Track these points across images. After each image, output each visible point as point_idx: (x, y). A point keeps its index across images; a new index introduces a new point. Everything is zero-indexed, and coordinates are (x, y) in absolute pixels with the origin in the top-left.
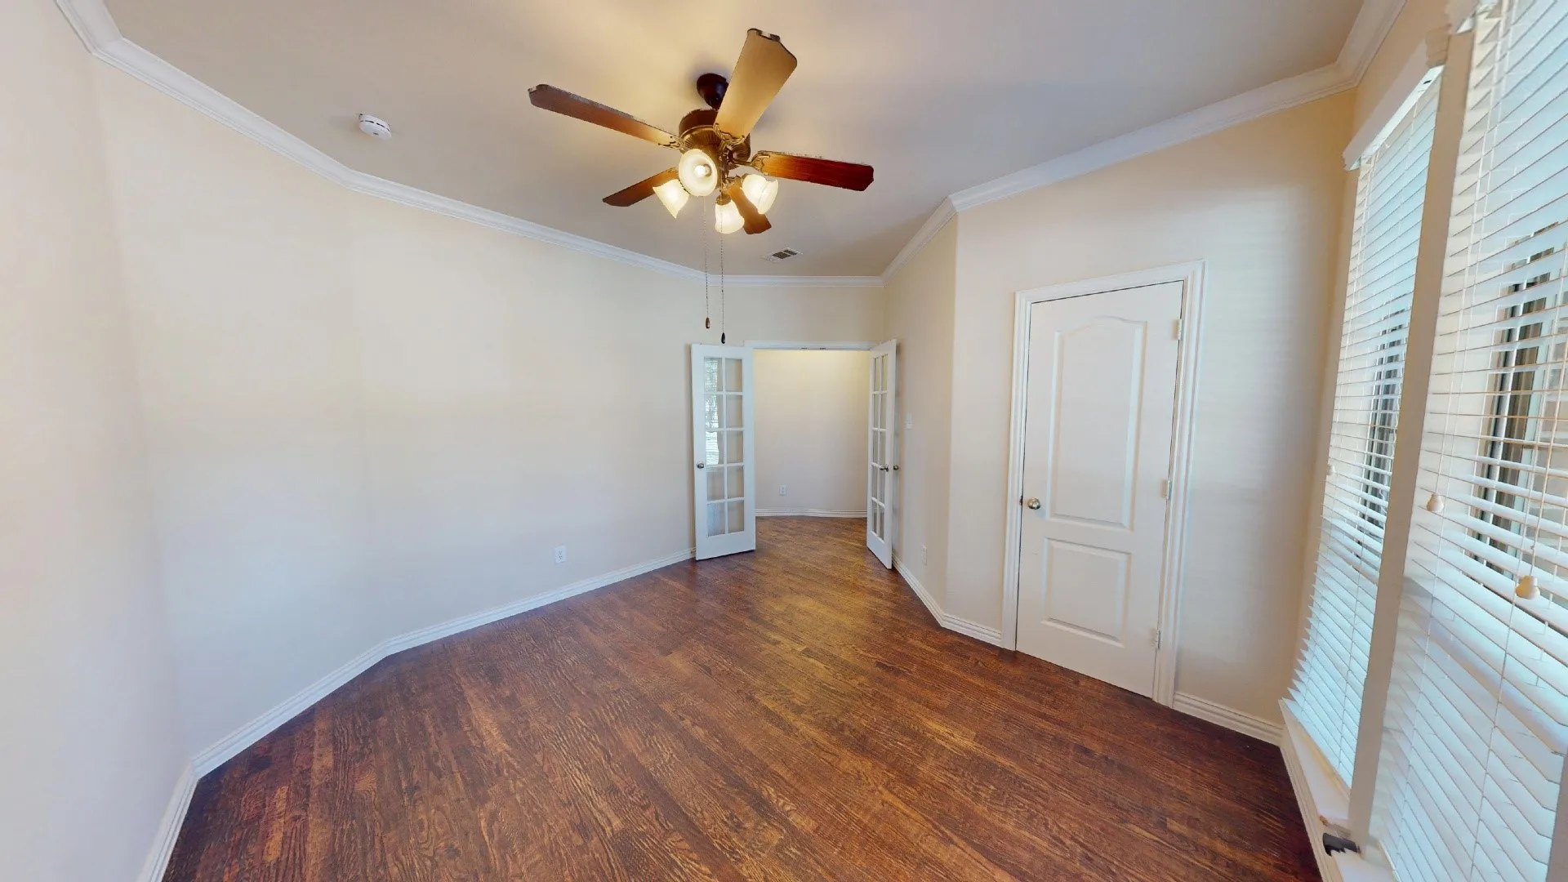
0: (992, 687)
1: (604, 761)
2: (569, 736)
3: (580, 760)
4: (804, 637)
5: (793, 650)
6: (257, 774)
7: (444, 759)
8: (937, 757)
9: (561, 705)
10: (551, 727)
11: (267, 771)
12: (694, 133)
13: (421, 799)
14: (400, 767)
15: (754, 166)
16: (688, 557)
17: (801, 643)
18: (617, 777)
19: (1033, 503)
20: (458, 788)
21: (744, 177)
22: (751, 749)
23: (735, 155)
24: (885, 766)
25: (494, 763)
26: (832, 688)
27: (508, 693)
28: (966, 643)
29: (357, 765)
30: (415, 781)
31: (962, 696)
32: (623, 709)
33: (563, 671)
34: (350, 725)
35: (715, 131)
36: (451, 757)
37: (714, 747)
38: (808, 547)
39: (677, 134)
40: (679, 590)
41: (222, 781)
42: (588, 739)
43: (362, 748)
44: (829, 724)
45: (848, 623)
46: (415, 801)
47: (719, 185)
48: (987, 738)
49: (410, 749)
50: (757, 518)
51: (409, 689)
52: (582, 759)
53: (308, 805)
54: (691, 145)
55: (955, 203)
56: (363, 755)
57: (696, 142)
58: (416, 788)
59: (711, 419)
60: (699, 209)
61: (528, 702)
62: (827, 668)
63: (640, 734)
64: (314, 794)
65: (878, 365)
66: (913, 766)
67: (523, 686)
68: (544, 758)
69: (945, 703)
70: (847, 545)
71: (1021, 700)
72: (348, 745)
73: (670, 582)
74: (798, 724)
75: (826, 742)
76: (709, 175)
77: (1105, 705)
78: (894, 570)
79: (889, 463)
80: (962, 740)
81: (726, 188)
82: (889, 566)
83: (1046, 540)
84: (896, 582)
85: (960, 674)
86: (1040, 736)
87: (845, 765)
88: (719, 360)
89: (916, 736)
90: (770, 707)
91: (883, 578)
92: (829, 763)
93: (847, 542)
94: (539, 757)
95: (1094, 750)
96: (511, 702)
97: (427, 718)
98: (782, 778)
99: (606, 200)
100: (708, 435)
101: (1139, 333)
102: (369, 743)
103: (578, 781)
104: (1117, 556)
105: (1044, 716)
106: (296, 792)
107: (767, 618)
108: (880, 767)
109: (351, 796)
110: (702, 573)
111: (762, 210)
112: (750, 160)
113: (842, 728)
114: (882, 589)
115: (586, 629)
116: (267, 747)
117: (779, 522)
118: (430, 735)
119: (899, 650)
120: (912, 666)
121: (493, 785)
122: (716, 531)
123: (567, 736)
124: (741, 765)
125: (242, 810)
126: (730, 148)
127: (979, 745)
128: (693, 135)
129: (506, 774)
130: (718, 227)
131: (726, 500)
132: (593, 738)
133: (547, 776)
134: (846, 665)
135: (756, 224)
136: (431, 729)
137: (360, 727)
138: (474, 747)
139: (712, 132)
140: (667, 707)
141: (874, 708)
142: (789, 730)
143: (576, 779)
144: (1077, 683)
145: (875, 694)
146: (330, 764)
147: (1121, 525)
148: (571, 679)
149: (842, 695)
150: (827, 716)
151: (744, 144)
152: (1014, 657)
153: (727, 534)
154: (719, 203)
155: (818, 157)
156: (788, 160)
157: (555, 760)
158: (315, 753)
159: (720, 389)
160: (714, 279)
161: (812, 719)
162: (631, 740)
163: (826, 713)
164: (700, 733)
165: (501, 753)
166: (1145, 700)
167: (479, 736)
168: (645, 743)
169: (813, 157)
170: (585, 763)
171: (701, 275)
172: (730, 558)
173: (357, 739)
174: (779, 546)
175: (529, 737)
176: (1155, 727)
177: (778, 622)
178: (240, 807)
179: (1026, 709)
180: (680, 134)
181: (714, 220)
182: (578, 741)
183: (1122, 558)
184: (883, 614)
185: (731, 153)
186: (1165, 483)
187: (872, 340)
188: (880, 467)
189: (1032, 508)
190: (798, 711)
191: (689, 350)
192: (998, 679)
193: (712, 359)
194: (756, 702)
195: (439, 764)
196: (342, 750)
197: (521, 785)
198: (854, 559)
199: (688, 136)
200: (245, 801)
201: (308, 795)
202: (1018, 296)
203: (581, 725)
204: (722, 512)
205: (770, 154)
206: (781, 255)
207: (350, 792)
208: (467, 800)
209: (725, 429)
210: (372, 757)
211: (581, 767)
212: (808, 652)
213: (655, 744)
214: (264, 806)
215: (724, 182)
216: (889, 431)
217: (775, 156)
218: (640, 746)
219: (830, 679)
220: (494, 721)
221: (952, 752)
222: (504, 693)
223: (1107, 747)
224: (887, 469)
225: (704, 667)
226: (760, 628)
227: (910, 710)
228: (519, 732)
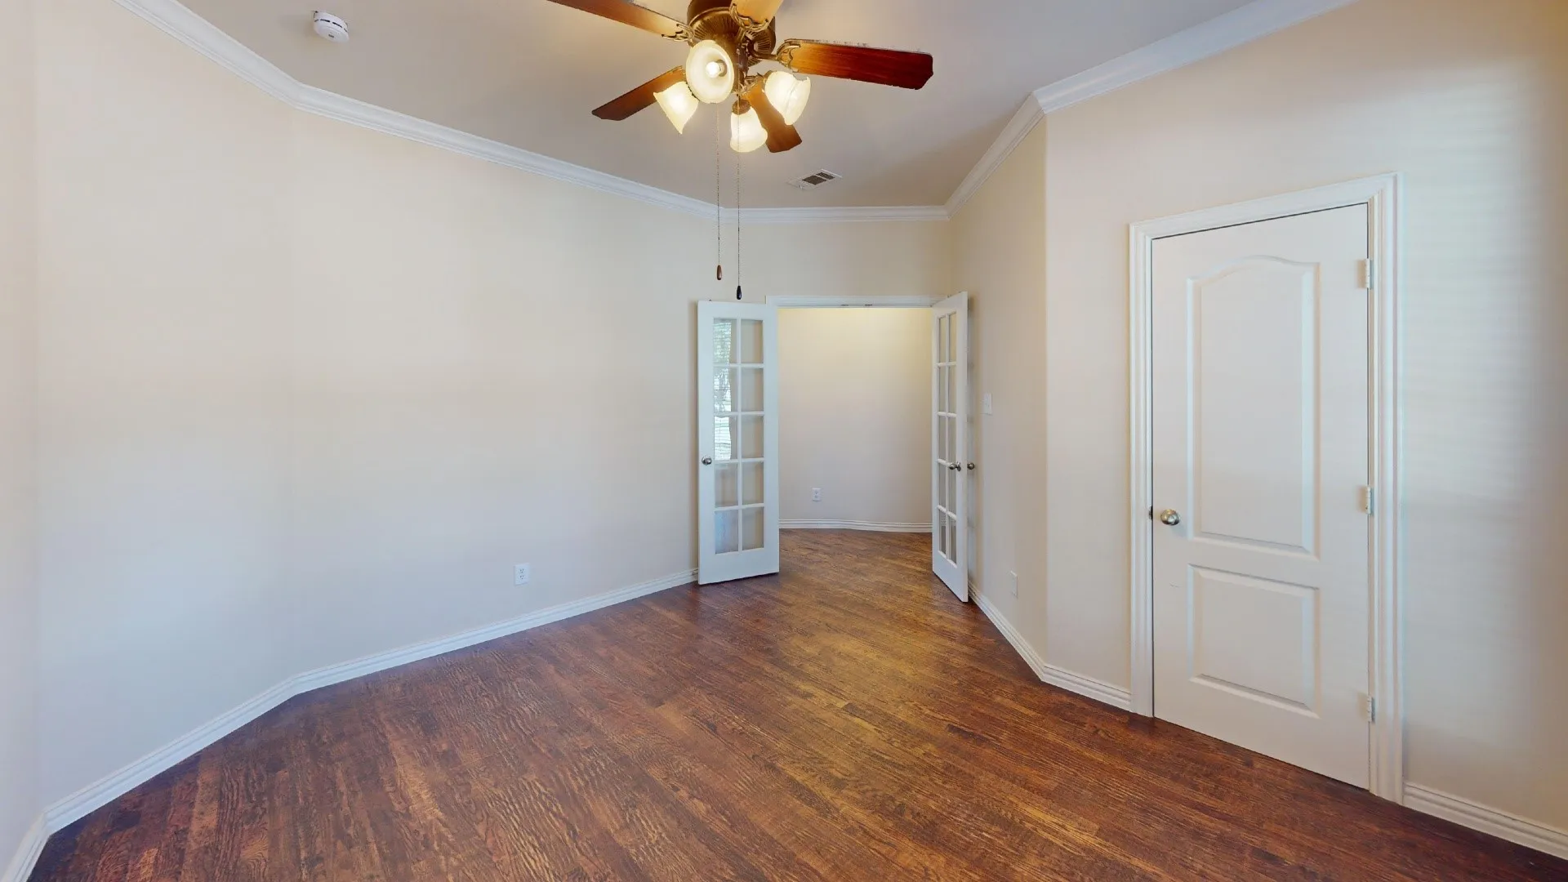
0: (1120, 764)
1: (567, 838)
2: (522, 804)
3: (536, 835)
4: (847, 688)
5: (831, 705)
6: (121, 833)
7: (357, 825)
8: (1041, 855)
9: (514, 764)
10: (500, 792)
11: (134, 829)
12: (706, 18)
13: (324, 873)
14: (300, 832)
15: (779, 60)
16: (689, 579)
17: (840, 697)
18: (584, 858)
19: (1169, 516)
20: (372, 863)
21: (767, 75)
22: (770, 832)
23: (756, 47)
24: (965, 864)
25: (422, 833)
26: (886, 757)
27: (445, 747)
28: (1079, 704)
29: (246, 827)
30: (318, 852)
31: (1076, 775)
32: (596, 772)
33: (519, 722)
34: (242, 779)
35: (731, 14)
36: (367, 823)
37: (719, 826)
38: (852, 571)
39: (686, 22)
40: (675, 623)
41: (78, 839)
42: (548, 810)
43: (254, 807)
44: (882, 805)
45: (908, 672)
46: (316, 876)
47: (736, 87)
48: (1115, 832)
49: (315, 811)
50: (781, 531)
51: (319, 737)
52: (538, 834)
53: (180, 873)
54: (701, 35)
55: (1042, 101)
56: (254, 816)
57: (709, 31)
58: (320, 859)
59: (722, 399)
60: (711, 118)
61: (471, 758)
62: (879, 732)
63: (618, 806)
64: (189, 860)
65: (944, 327)
66: (1006, 865)
67: (465, 739)
68: (487, 829)
69: (1051, 783)
70: (903, 568)
71: (1165, 784)
72: (238, 802)
73: (664, 612)
74: (838, 802)
75: (877, 828)
76: (723, 74)
77: (1295, 796)
78: (971, 603)
79: (961, 459)
80: (1079, 834)
81: (745, 92)
82: (965, 599)
83: (1190, 569)
84: (975, 620)
85: (1071, 746)
86: (1198, 834)
87: (905, 859)
88: (733, 321)
89: (1008, 825)
90: (798, 778)
91: (956, 614)
92: (883, 855)
93: (904, 565)
94: (481, 829)
95: (1282, 856)
96: (448, 758)
97: (339, 774)
98: (815, 872)
99: (595, 112)
100: (718, 420)
101: (1307, 280)
102: (263, 802)
103: (532, 862)
104: (1296, 592)
105: (1201, 808)
106: (167, 856)
107: (795, 664)
108: (957, 865)
109: (235, 866)
110: (706, 601)
111: (790, 119)
112: (774, 52)
113: (900, 810)
114: (955, 628)
115: (551, 669)
116: (137, 800)
117: (813, 536)
118: (342, 794)
119: (982, 711)
120: (1001, 733)
121: (419, 861)
122: (726, 547)
123: (520, 805)
124: (757, 852)
125: (98, 875)
126: (750, 37)
127: (1103, 842)
128: (704, 21)
129: (437, 848)
130: (733, 144)
131: (740, 507)
132: (555, 809)
133: (490, 853)
134: (904, 728)
135: (782, 139)
136: (343, 788)
137: (254, 782)
138: (397, 813)
139: (728, 16)
140: (655, 773)
141: (947, 786)
142: (825, 809)
143: (530, 859)
144: (1249, 764)
145: (948, 768)
146: (213, 825)
147: (1300, 548)
148: (527, 733)
149: (903, 768)
150: (879, 793)
151: (767, 31)
152: (1152, 726)
153: (741, 553)
154: (736, 113)
155: (861, 45)
156: (822, 50)
157: (501, 833)
158: (195, 810)
159: (733, 361)
160: (729, 214)
161: (858, 797)
162: (605, 813)
163: (878, 790)
164: (700, 808)
165: (431, 821)
166: (1359, 792)
167: (403, 799)
168: (624, 818)
169: (855, 44)
170: (542, 839)
171: (710, 209)
172: (745, 584)
173: (250, 796)
174: (812, 567)
175: (470, 803)
176: (1377, 829)
177: (810, 669)
178: (96, 871)
179: (1171, 797)
180: (689, 20)
181: (730, 135)
182: (534, 810)
183: (1309, 594)
184: (957, 661)
185: (752, 43)
186: (1363, 491)
187: (935, 294)
188: (949, 464)
189: (1166, 522)
190: (838, 785)
191: (694, 308)
192: (1130, 756)
193: (723, 320)
194: (779, 772)
195: (351, 831)
196: (230, 808)
197: (455, 863)
198: (915, 588)
199: (698, 23)
200: (104, 864)
201: (181, 862)
202: (1132, 229)
203: (539, 791)
204: (735, 522)
205: (801, 43)
206: (814, 180)
207: (235, 859)
208: (383, 878)
209: (740, 414)
210: (266, 818)
211: (536, 844)
212: (851, 709)
213: (638, 819)
214: (126, 871)
215: (743, 83)
216: (960, 416)
217: (808, 45)
218: (618, 822)
219: (884, 746)
220: (425, 781)
221: (1064, 850)
222: (440, 747)
223: (1303, 854)
224: (959, 468)
225: (708, 723)
226: (785, 676)
227: (1000, 791)
228: (457, 796)
